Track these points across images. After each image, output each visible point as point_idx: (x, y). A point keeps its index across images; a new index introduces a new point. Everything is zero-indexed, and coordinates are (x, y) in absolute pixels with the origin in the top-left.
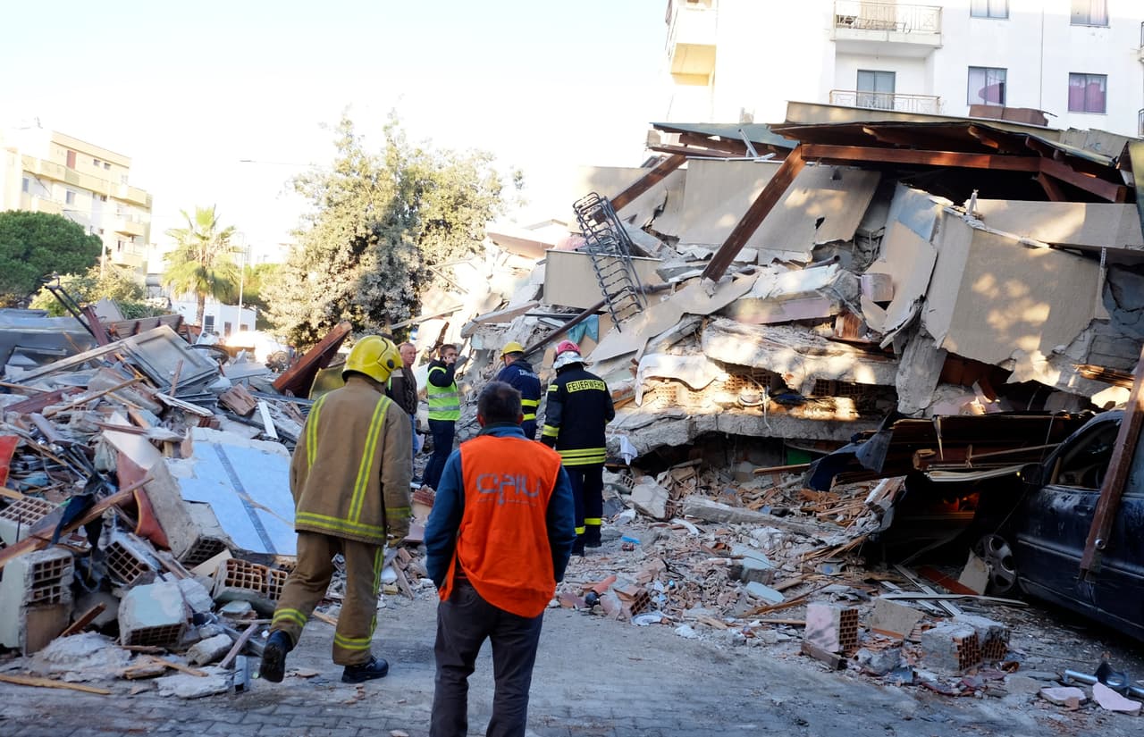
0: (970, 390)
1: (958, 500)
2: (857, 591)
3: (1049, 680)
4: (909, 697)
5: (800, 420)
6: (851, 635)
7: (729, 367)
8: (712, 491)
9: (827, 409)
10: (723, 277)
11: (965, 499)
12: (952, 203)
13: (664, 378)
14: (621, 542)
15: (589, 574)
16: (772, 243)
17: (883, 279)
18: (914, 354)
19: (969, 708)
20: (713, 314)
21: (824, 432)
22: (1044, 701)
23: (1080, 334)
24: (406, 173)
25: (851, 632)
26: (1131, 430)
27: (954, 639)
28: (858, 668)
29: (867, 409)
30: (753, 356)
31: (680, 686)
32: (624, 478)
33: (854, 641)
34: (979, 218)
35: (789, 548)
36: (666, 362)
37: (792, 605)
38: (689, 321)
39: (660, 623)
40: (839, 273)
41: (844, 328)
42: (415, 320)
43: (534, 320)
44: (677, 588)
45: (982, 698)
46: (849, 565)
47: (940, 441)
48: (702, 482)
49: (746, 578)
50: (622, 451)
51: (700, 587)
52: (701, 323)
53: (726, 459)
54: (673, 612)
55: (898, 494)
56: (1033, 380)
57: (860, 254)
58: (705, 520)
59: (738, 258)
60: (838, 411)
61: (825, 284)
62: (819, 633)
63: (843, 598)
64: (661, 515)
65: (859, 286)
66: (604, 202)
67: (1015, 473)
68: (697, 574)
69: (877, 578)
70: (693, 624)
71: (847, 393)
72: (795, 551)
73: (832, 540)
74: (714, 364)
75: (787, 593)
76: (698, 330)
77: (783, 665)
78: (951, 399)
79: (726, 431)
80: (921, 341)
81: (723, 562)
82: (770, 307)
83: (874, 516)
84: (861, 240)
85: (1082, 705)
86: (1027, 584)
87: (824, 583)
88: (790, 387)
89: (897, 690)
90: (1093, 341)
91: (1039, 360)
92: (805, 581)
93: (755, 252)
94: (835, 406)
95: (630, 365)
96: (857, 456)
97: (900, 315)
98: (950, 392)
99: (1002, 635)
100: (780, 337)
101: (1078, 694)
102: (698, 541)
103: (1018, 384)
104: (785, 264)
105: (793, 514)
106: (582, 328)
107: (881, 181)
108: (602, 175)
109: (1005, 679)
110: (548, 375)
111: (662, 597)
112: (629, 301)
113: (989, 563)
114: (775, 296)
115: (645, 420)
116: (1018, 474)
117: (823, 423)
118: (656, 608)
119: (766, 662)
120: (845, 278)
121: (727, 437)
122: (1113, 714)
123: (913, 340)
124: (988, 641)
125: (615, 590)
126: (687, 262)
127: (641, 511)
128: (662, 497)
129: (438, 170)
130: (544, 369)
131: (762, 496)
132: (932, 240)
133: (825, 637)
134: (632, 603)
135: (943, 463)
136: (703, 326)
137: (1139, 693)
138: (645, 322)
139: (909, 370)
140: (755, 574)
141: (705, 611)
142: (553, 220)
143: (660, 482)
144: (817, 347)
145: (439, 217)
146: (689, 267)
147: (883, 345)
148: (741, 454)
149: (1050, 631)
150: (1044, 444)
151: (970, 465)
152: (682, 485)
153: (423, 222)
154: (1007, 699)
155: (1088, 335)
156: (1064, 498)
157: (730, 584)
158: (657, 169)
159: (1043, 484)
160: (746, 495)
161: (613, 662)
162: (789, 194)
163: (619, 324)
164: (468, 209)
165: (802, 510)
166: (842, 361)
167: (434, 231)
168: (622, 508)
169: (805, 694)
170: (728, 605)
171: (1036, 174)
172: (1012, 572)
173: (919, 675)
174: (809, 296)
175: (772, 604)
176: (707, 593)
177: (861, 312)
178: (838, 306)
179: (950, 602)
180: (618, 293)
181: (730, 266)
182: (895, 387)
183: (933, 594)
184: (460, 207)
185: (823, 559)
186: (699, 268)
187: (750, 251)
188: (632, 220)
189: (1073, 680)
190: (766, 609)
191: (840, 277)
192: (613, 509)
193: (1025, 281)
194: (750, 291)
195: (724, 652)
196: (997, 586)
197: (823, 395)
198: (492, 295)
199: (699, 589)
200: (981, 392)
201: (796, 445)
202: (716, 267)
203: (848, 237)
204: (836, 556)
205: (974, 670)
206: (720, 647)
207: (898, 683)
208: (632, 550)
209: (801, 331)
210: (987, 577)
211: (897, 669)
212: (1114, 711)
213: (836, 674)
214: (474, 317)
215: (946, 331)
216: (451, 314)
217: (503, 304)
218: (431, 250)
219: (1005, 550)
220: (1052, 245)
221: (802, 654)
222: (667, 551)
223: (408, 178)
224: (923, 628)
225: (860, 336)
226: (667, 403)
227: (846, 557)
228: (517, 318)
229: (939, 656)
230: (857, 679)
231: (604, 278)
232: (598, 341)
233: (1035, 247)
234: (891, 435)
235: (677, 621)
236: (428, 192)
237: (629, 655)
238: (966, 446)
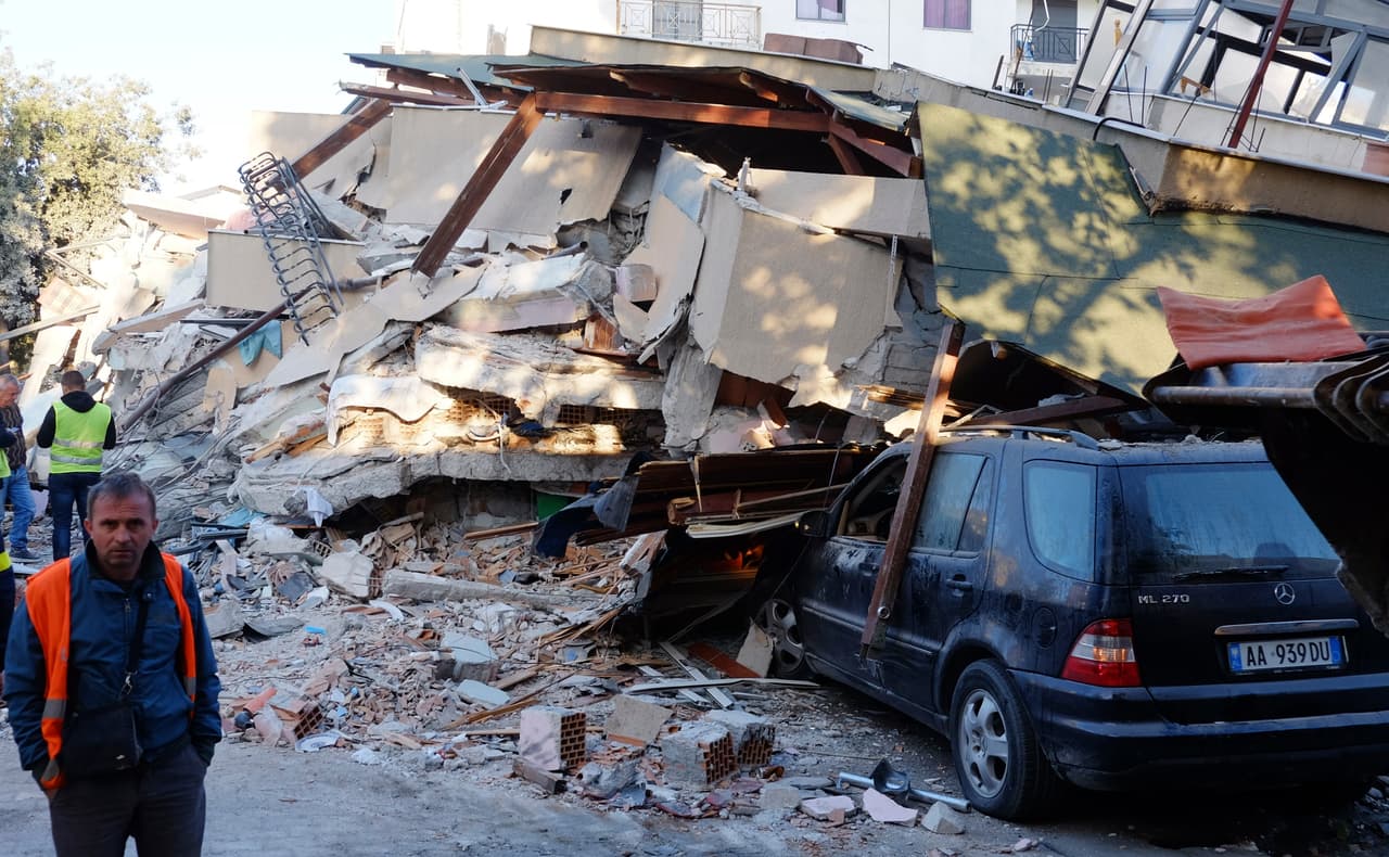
0: (754, 413)
1: (741, 555)
2: (605, 683)
3: (814, 789)
4: (636, 824)
5: (549, 456)
6: (576, 747)
7: (453, 392)
8: (439, 555)
9: (584, 441)
10: (440, 270)
11: (749, 553)
12: (724, 173)
13: (367, 408)
14: (303, 634)
15: (248, 685)
16: (506, 222)
17: (643, 271)
18: (682, 369)
19: (709, 833)
20: (428, 320)
21: (579, 471)
22: (804, 816)
23: (873, 344)
24: (16, 112)
25: (577, 743)
26: (918, 468)
27: (699, 745)
28: (580, 789)
29: (635, 439)
30: (479, 376)
31: (339, 835)
32: (315, 545)
33: (581, 753)
34: (753, 194)
35: (526, 629)
36: (365, 387)
37: (517, 707)
38: (396, 330)
39: (335, 746)
40: (586, 264)
41: (596, 337)
42: (34, 327)
43: (193, 329)
44: (362, 697)
45: (728, 818)
46: (599, 648)
47: (698, 487)
48: (425, 542)
49: (460, 676)
50: (310, 508)
51: (394, 693)
52: (412, 333)
53: (458, 509)
54: (356, 730)
55: (659, 552)
56: (820, 403)
57: (619, 237)
58: (414, 599)
59: (461, 242)
60: (598, 442)
61: (567, 279)
62: (535, 747)
63: (585, 694)
64: (363, 592)
65: (614, 281)
66: (282, 165)
67: (793, 524)
68: (390, 676)
69: (633, 662)
70: (377, 744)
71: (610, 419)
72: (532, 633)
73: (576, 616)
74: (431, 388)
75: (516, 691)
76: (409, 342)
77: (485, 794)
78: (731, 425)
79: (451, 475)
80: (690, 352)
81: (428, 657)
82: (501, 310)
83: (631, 583)
84: (620, 218)
85: (850, 817)
86: (814, 662)
87: (563, 674)
88: (526, 416)
89: (622, 816)
90: (890, 351)
91: (826, 376)
92: (540, 673)
93: (484, 235)
94: (594, 437)
95: (318, 392)
96: (596, 510)
97: (663, 319)
98: (729, 417)
99: (765, 733)
100: (514, 350)
101: (845, 803)
102: (401, 629)
103: (802, 408)
104: (523, 251)
105: (543, 580)
106: (258, 339)
107: (643, 139)
108: (284, 124)
109: (762, 791)
110: (213, 405)
111: (341, 710)
112: (319, 301)
113: (773, 635)
114: (506, 296)
115: (342, 465)
116: (797, 525)
117: (578, 459)
118: (332, 726)
119: (465, 790)
120: (593, 272)
121: (454, 482)
122: (885, 826)
123: (680, 351)
124: (746, 743)
125: (274, 707)
126: (397, 247)
127: (335, 589)
128: (363, 568)
129: (65, 107)
130: (209, 397)
131: (504, 558)
132: (700, 220)
133: (542, 752)
134: (297, 723)
135: (704, 514)
136: (415, 337)
137: (922, 796)
138: (338, 332)
139: (676, 390)
140: (472, 669)
141: (397, 725)
142: (220, 187)
143: (366, 546)
144: (561, 363)
145: (69, 176)
146: (400, 254)
147: (641, 360)
148: (477, 503)
149: (841, 720)
150: (827, 485)
151: (736, 515)
152: (397, 548)
153: (45, 184)
154: (758, 818)
155: (883, 344)
156: (849, 553)
157: (435, 686)
158: (358, 117)
159: (828, 535)
160: (484, 557)
161: (257, 807)
162: (526, 157)
163: (306, 335)
164: (111, 164)
165: (554, 575)
166: (595, 380)
167: (64, 195)
168: (311, 586)
169: (504, 832)
170: (431, 714)
171: (826, 135)
172: (800, 646)
173: (654, 793)
174: (548, 296)
175: (491, 708)
176: (402, 701)
177: (613, 316)
178: (585, 306)
179: (721, 689)
180: (304, 293)
181: (450, 254)
182: (661, 411)
183: (701, 679)
184: (100, 161)
185: (566, 641)
186: (412, 256)
187: (476, 233)
188: (329, 186)
189: (847, 785)
190: (482, 716)
191: (585, 273)
192: (297, 588)
193: (807, 278)
194: (474, 289)
195: (410, 779)
196: (784, 665)
197: (577, 423)
198: (140, 290)
199: (392, 696)
200: (767, 415)
201: (547, 488)
202: (430, 257)
203: (601, 215)
204: (583, 637)
205: (727, 781)
206: (407, 775)
207: (626, 807)
208: (317, 643)
209: (542, 341)
210: (770, 652)
211: (631, 786)
212: (885, 823)
213: (552, 800)
214: (114, 324)
215: (714, 341)
216: (83, 318)
217: (156, 303)
218: (61, 223)
219: (790, 619)
220: (838, 231)
221: (514, 776)
222: (357, 646)
223: (20, 120)
224: (671, 730)
225: (617, 347)
226: (370, 440)
227: (596, 638)
228: (173, 325)
229: (683, 767)
230: (575, 805)
231: (284, 271)
232: (281, 356)
233: (817, 234)
234: (636, 482)
235: (356, 742)
236: (51, 139)
237: (281, 795)
238: (735, 490)
